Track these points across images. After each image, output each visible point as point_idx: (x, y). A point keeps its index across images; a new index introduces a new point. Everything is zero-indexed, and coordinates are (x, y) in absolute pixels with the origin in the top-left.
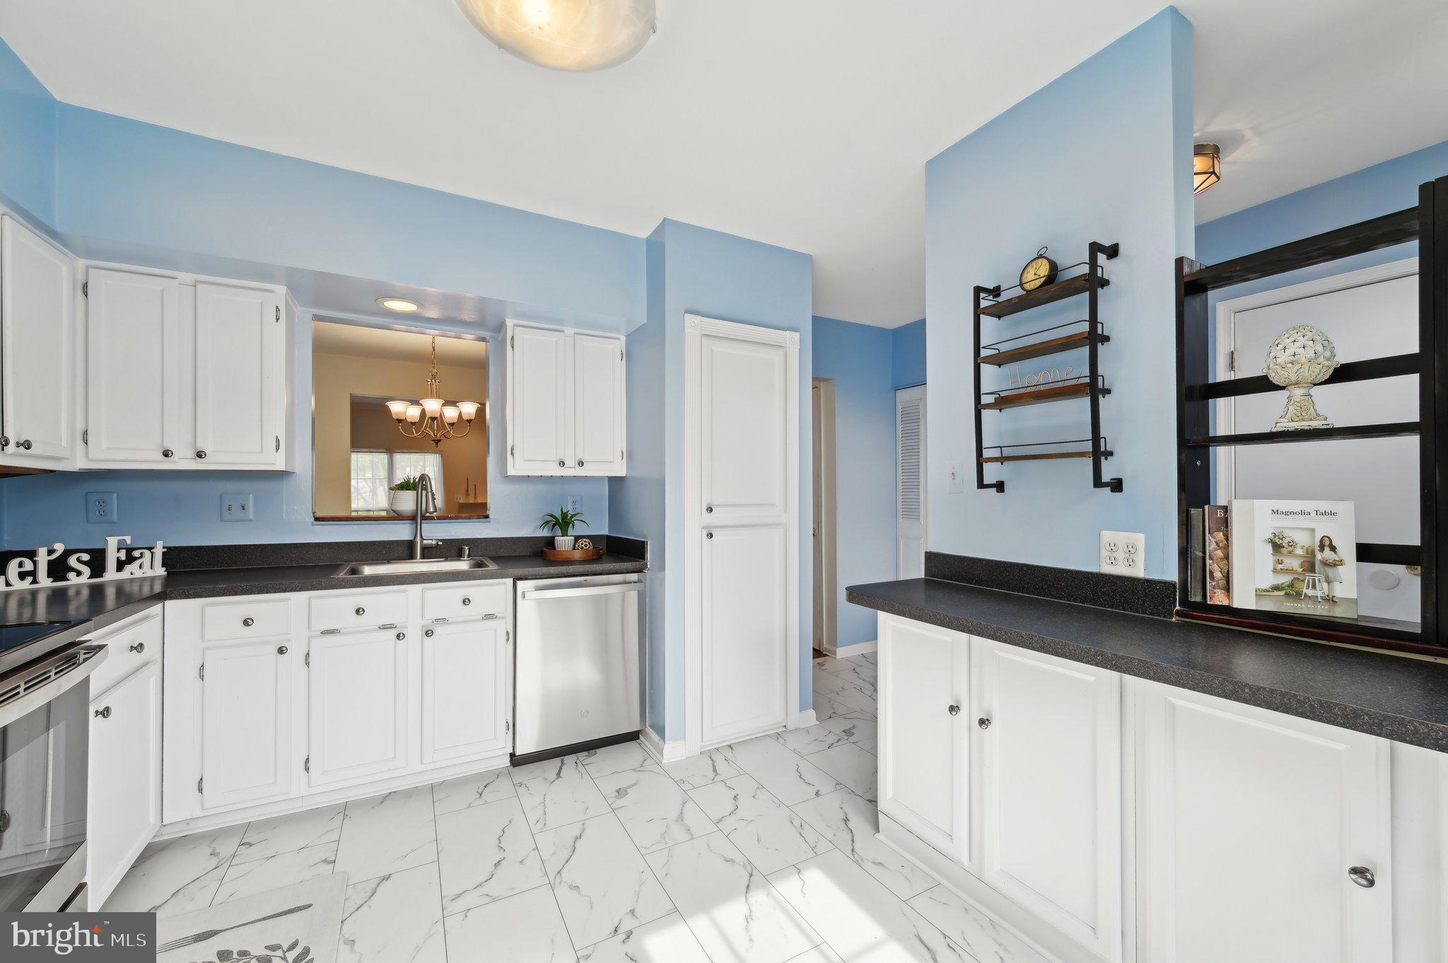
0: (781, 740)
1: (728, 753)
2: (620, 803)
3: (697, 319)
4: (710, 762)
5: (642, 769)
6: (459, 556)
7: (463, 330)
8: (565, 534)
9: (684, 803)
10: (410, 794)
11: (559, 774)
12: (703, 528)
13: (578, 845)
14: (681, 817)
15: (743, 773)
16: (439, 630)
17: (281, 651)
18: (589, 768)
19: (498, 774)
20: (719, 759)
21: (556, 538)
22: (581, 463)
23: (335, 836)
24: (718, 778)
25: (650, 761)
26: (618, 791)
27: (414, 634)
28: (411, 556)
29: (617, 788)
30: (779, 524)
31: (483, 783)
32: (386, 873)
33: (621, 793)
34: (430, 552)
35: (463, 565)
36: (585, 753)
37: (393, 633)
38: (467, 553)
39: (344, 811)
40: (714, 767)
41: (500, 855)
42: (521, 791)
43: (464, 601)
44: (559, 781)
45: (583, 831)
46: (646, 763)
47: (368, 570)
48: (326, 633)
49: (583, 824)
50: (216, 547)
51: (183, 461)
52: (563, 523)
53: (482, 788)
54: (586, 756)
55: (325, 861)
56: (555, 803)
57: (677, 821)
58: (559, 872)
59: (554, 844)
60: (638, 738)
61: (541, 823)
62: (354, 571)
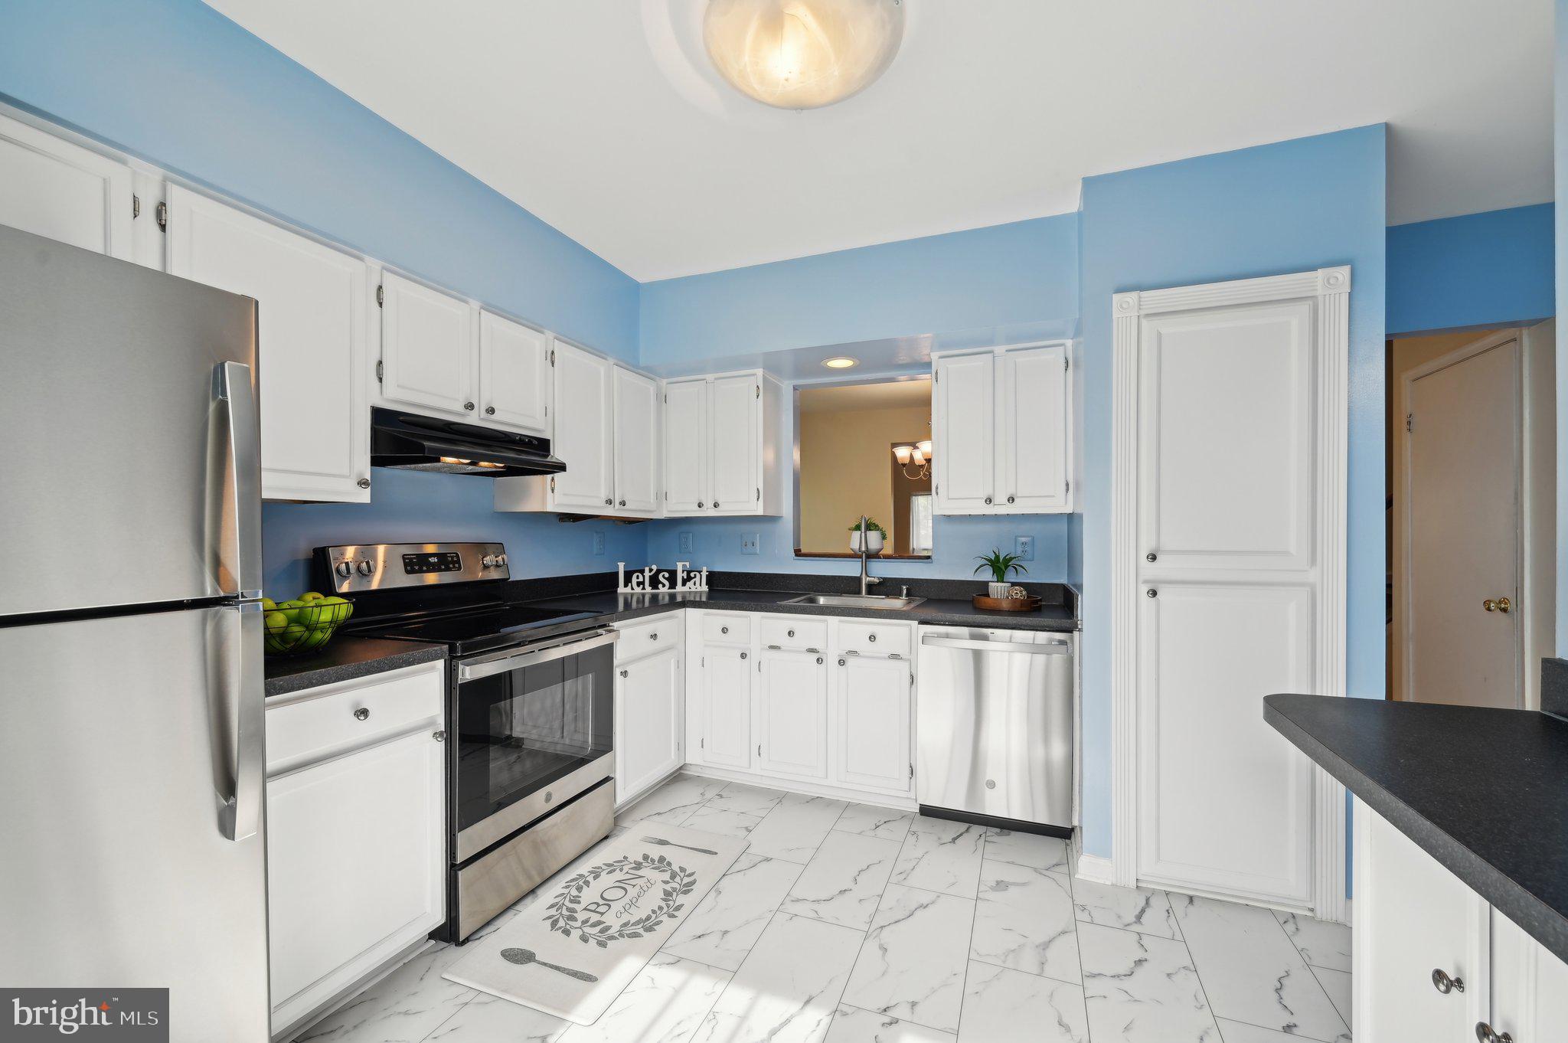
0: (1290, 927)
1: (1179, 906)
2: (991, 895)
3: (1131, 297)
4: (1143, 903)
5: (1045, 872)
6: (897, 594)
7: (899, 372)
8: (1001, 580)
9: (1064, 933)
10: (830, 803)
11: (954, 840)
12: (1146, 582)
13: (918, 913)
14: (1045, 946)
15: (1178, 936)
16: (851, 661)
17: (743, 656)
18: (989, 847)
19: (904, 816)
20: (1159, 905)
21: (990, 584)
22: (1011, 499)
23: (763, 813)
24: (1137, 928)
25: (1064, 869)
26: (998, 883)
27: (832, 660)
28: (858, 592)
29: (999, 879)
30: (1302, 585)
31: (888, 817)
32: (770, 856)
33: (1001, 885)
34: (872, 589)
35: (898, 603)
36: (998, 830)
37: (815, 656)
38: (905, 592)
39: (781, 798)
40: (1143, 911)
41: (849, 884)
42: (911, 839)
43: (870, 638)
44: (952, 844)
45: (933, 903)
46: (1057, 869)
47: (822, 600)
48: (772, 647)
49: (938, 897)
50: (739, 573)
51: (709, 512)
52: (999, 566)
53: (882, 822)
54: (997, 834)
55: (747, 828)
56: (929, 864)
57: (1037, 947)
58: (882, 927)
59: (898, 900)
60: (1069, 838)
61: (903, 876)
62: (812, 601)
